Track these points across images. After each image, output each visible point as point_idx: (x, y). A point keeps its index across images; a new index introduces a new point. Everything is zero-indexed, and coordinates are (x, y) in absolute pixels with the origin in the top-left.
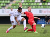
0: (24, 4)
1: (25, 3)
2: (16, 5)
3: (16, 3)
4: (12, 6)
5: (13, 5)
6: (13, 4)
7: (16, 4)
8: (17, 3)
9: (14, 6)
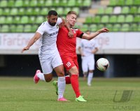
0: (121, 19)
1: (125, 15)
2: (98, 21)
3: (96, 15)
4: (84, 24)
5: (90, 21)
6: (87, 19)
7: (98, 17)
8: (101, 16)
9: (93, 23)
